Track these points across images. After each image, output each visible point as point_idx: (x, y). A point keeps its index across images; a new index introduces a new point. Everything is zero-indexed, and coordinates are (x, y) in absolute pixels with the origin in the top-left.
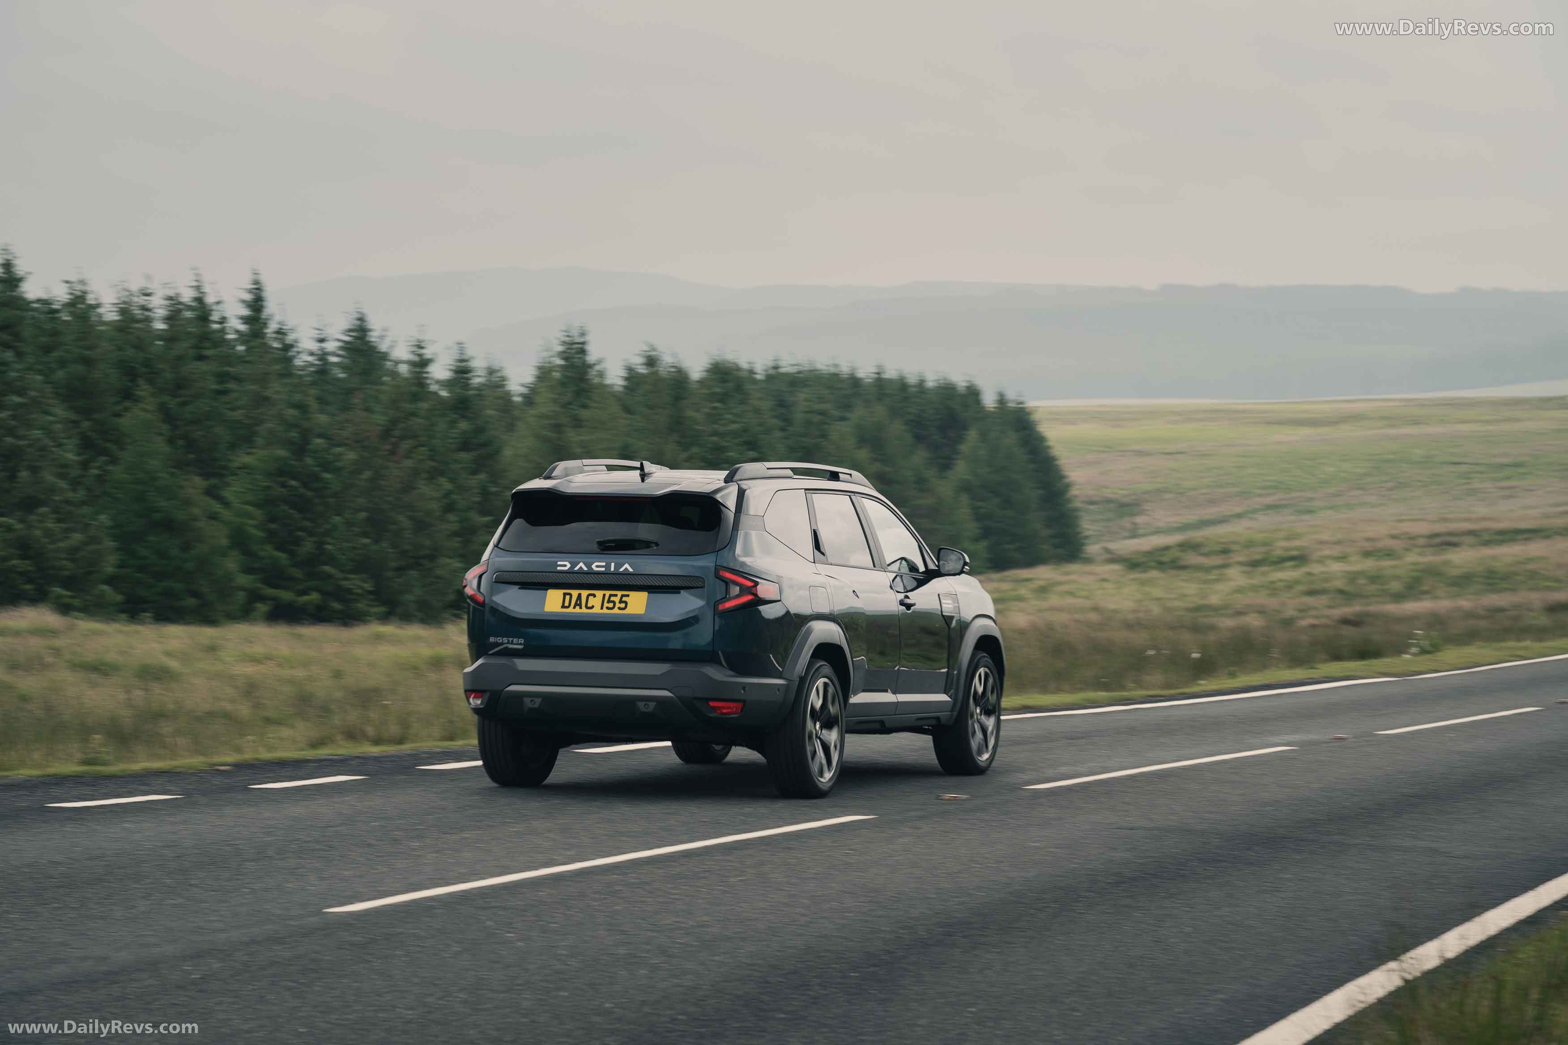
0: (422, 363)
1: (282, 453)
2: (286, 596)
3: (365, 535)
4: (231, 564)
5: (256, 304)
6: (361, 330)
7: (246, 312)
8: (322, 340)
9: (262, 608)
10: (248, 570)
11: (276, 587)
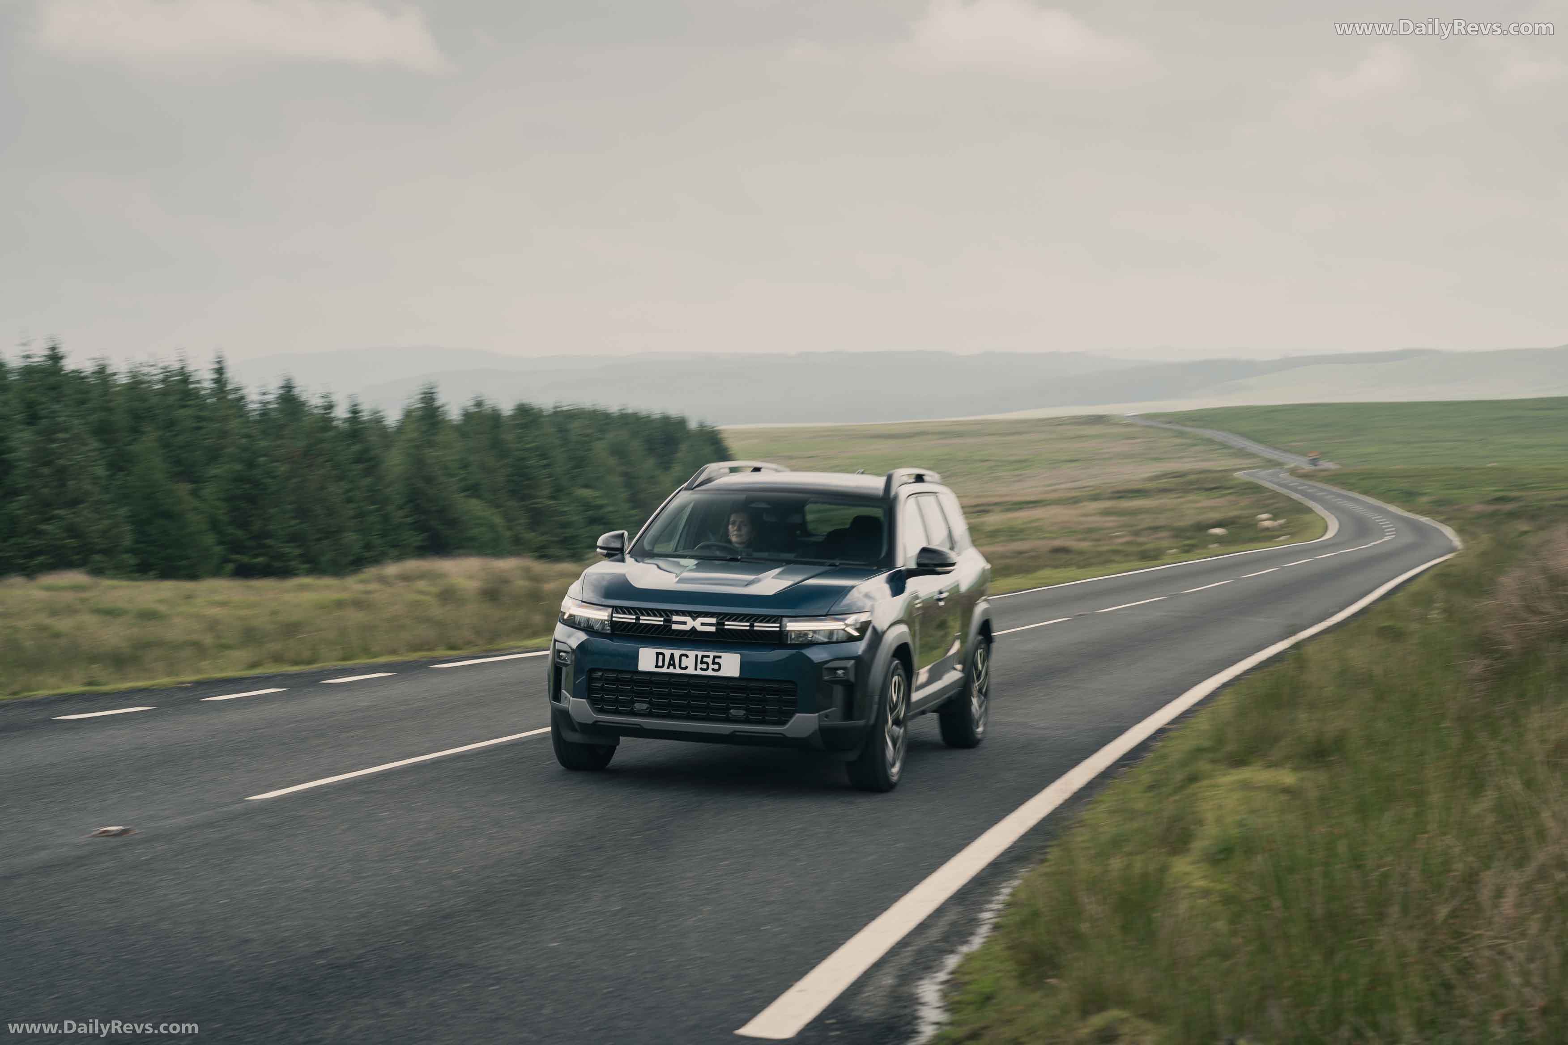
0: (330, 407)
1: (238, 467)
2: (245, 559)
3: (295, 518)
4: (210, 539)
5: (220, 371)
6: (288, 388)
7: (215, 376)
8: (264, 394)
9: (230, 567)
10: (221, 543)
11: (238, 553)
